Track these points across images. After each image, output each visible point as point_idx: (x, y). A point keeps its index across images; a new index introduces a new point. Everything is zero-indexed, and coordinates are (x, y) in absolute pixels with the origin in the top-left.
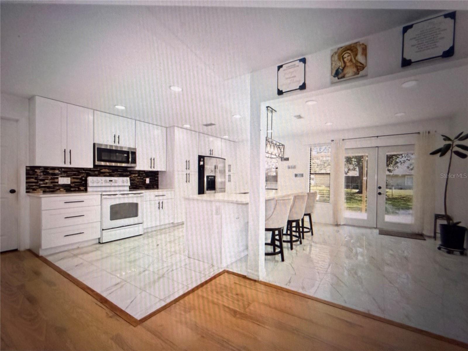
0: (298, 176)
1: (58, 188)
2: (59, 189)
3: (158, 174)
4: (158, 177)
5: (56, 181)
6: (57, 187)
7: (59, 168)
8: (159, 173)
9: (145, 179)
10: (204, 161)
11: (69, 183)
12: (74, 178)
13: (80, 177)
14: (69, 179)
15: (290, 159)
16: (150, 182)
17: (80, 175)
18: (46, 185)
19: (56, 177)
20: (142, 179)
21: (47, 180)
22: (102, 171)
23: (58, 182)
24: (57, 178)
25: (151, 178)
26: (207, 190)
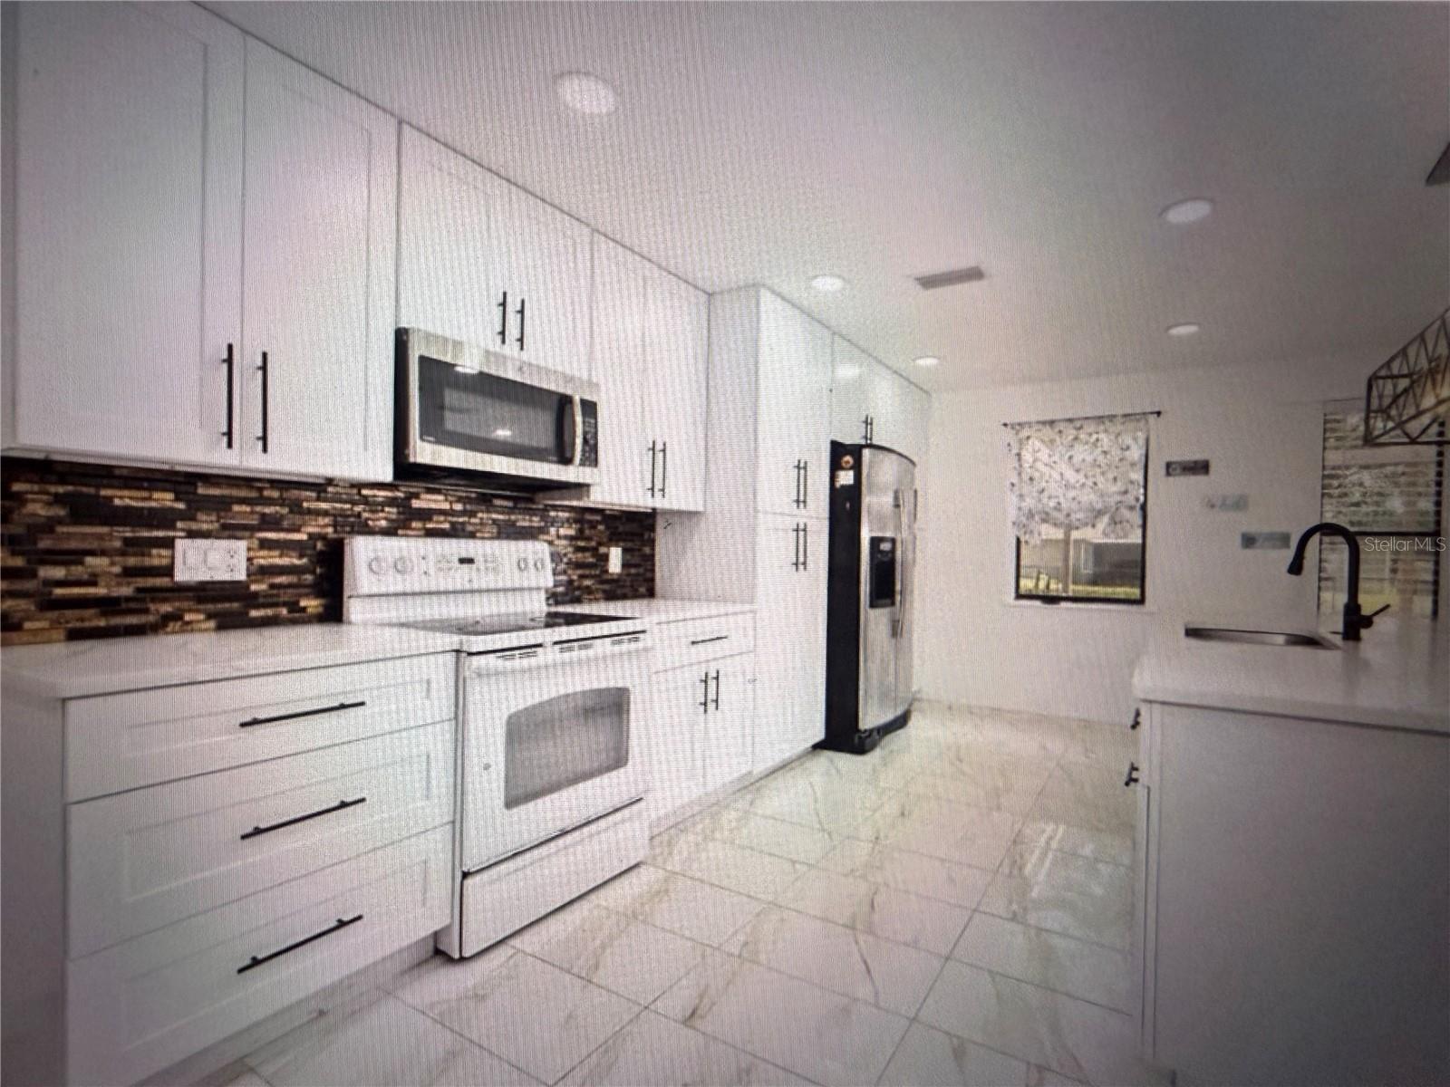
0: (1258, 544)
1: (166, 608)
2: (176, 617)
3: (652, 528)
4: (652, 543)
5: (158, 557)
6: (165, 600)
7: (184, 482)
8: (660, 524)
9: (603, 550)
10: (857, 467)
11: (241, 576)
12: (264, 544)
13: (304, 537)
14: (241, 546)
15: (1212, 469)
16: (625, 565)
17: (304, 524)
18: (91, 591)
19: (161, 534)
20: (595, 550)
21: (103, 553)
22: (416, 504)
23: (169, 571)
24: (169, 543)
25: (629, 545)
26: (872, 605)
